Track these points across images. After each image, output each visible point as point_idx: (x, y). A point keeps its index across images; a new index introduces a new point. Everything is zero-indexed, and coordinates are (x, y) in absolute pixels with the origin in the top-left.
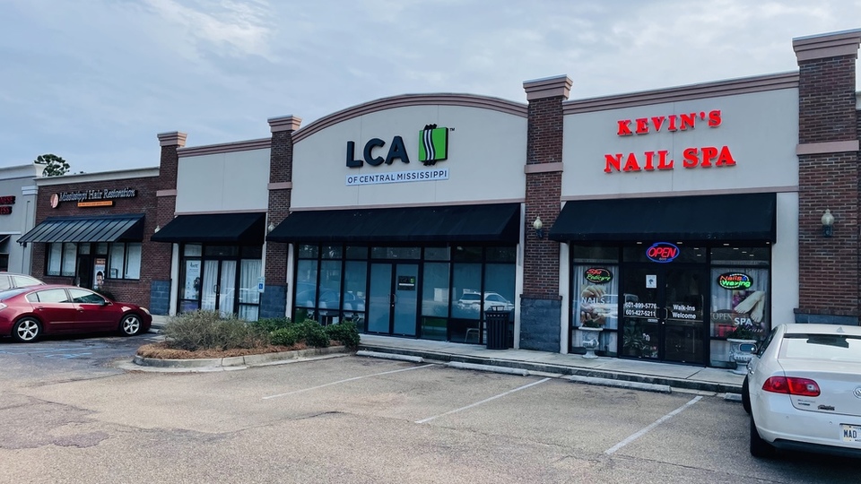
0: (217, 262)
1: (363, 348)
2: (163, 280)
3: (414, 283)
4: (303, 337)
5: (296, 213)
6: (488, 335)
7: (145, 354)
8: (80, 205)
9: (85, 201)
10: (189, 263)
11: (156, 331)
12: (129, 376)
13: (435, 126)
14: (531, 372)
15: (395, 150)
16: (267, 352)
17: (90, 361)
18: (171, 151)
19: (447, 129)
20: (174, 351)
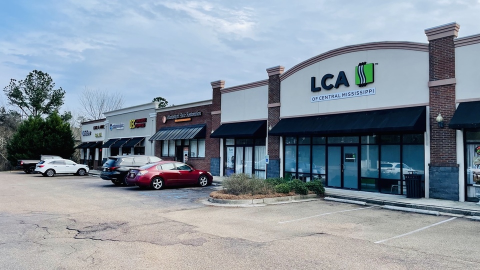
0: (242, 148)
1: (327, 196)
2: (216, 158)
3: (355, 158)
4: (293, 189)
5: (283, 120)
6: (407, 189)
7: (214, 196)
8: (176, 121)
9: (178, 119)
10: (228, 148)
11: (215, 184)
12: (208, 208)
13: (365, 63)
14: (442, 213)
15: (341, 79)
16: (275, 197)
17: (188, 200)
18: (218, 91)
19: (373, 64)
20: (228, 195)
